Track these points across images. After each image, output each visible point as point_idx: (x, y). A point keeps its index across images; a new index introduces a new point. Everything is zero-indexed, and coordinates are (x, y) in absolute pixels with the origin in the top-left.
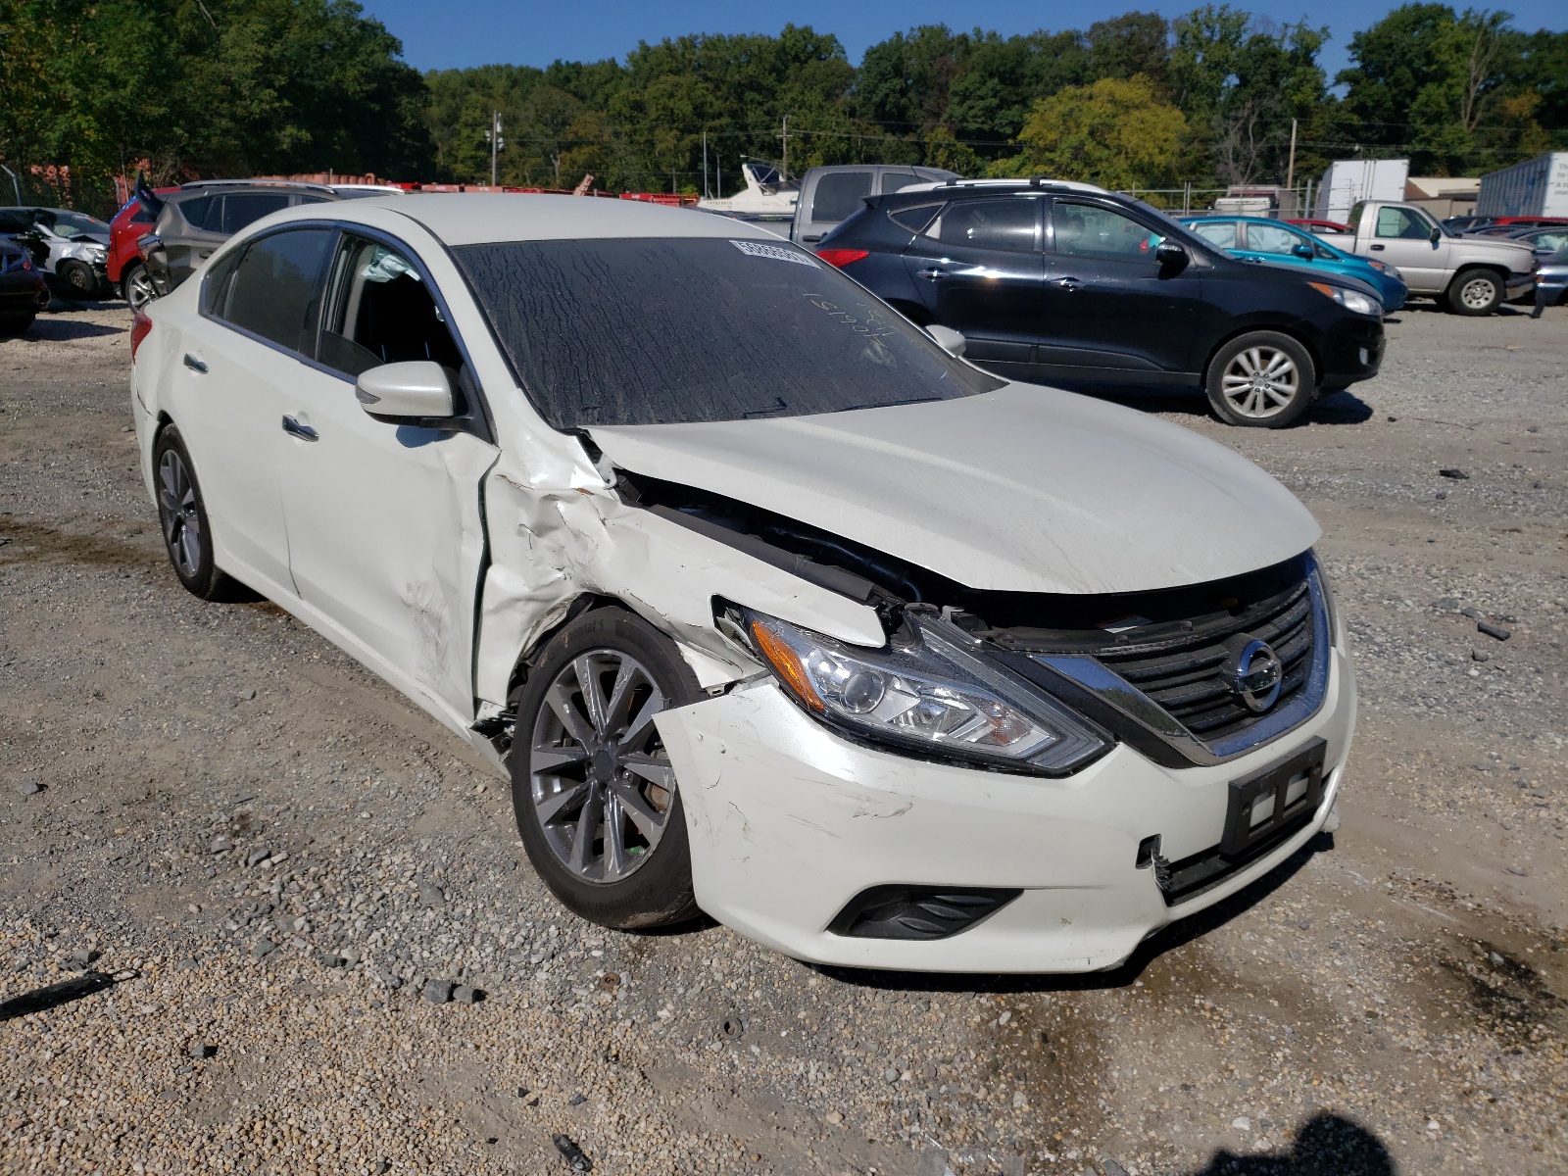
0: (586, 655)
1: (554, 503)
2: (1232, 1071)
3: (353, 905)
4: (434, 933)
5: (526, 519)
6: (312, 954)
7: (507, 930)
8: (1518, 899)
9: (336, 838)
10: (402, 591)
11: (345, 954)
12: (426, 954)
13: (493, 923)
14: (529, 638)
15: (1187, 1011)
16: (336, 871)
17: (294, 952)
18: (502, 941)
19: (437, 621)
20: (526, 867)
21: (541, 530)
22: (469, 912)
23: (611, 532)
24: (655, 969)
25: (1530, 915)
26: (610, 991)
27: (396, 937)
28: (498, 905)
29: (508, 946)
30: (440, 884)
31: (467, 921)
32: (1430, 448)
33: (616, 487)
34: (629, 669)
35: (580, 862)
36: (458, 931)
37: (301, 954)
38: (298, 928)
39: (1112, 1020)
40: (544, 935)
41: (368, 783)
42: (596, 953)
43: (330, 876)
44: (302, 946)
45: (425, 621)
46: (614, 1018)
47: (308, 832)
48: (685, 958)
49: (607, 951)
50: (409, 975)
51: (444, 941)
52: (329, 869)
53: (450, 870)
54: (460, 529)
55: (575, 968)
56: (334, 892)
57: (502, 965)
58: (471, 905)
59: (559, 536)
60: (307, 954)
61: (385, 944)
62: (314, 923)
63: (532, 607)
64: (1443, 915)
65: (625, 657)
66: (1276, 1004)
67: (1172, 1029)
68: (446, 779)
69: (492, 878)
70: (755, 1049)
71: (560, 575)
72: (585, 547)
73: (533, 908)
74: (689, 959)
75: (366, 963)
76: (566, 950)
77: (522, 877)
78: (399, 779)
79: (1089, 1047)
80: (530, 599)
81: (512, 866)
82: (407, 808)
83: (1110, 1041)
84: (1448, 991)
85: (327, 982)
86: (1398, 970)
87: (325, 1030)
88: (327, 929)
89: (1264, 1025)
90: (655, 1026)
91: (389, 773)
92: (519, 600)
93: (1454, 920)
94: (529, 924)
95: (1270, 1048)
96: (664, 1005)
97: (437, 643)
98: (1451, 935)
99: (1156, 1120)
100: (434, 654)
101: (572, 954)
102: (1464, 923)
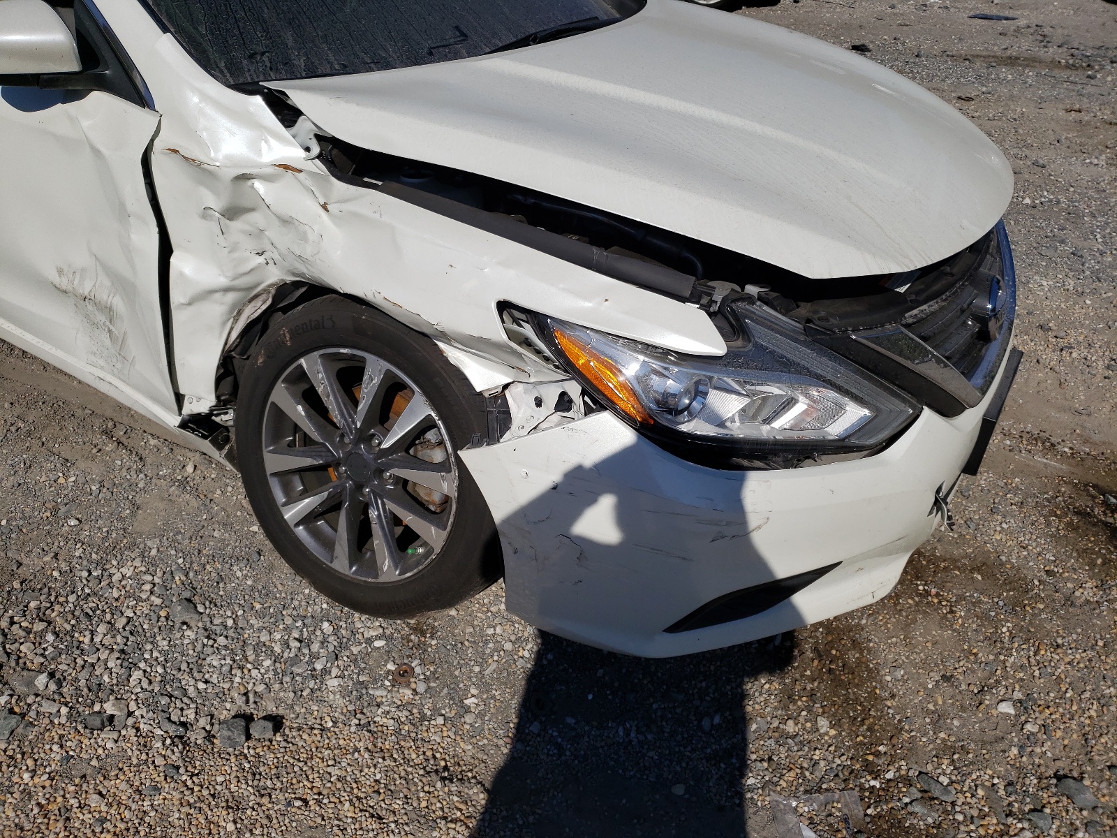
0: (316, 354)
1: (249, 183)
2: (976, 655)
3: (97, 639)
4: (201, 657)
5: (214, 202)
6: (69, 716)
7: (278, 636)
8: (1096, 438)
9: (47, 559)
10: (53, 276)
11: (110, 708)
12: (201, 686)
13: (260, 630)
14: (232, 329)
15: (917, 599)
16: (61, 599)
17: (46, 721)
18: (277, 649)
19: (109, 311)
20: (272, 556)
21: (232, 213)
22: (230, 623)
23: (334, 218)
24: (443, 650)
25: (1109, 451)
26: (408, 685)
27: (160, 670)
28: (258, 606)
29: (286, 655)
30: (187, 594)
31: (231, 633)
32: (834, 25)
33: (319, 157)
34: (376, 371)
35: (346, 562)
36: (226, 647)
37: (56, 721)
38: (41, 688)
39: (864, 622)
40: (318, 632)
41: (61, 480)
42: (378, 644)
43: (57, 607)
44: (54, 711)
45: (90, 307)
46: (423, 718)
47: (10, 554)
48: (467, 631)
49: (389, 639)
50: (192, 716)
51: (215, 663)
52: (53, 599)
53: (191, 575)
54: (122, 214)
55: (363, 665)
56: (68, 627)
57: (287, 679)
58: (229, 613)
59: (256, 218)
60: (63, 720)
61: (150, 682)
62: (58, 675)
63: (231, 297)
64: (1054, 464)
65: (370, 359)
66: (979, 577)
67: (914, 621)
68: (149, 461)
69: (239, 574)
70: (570, 721)
71: (261, 260)
72: (304, 238)
73: (296, 603)
74: (472, 630)
75: (137, 713)
76: (347, 648)
77: (271, 568)
78: (96, 470)
79: (857, 655)
80: (227, 290)
81: (256, 557)
82: (118, 505)
83: (871, 645)
84: (1093, 539)
85: (100, 751)
86: (1048, 524)
87: (122, 826)
88: (77, 680)
89: (980, 602)
90: (469, 718)
91: (82, 464)
92: (213, 292)
93: (1064, 467)
94: (299, 624)
95: (997, 625)
96: (467, 690)
97: (110, 331)
98: (1069, 482)
99: (939, 719)
100: (108, 342)
101: (355, 650)
102: (1073, 469)
